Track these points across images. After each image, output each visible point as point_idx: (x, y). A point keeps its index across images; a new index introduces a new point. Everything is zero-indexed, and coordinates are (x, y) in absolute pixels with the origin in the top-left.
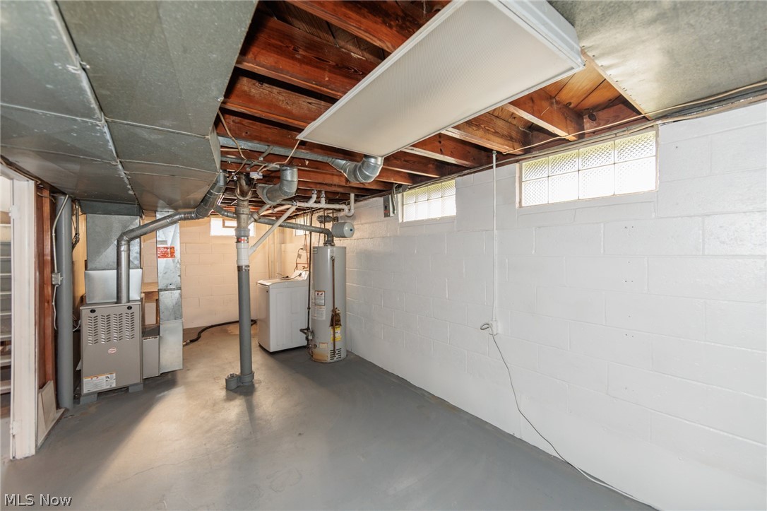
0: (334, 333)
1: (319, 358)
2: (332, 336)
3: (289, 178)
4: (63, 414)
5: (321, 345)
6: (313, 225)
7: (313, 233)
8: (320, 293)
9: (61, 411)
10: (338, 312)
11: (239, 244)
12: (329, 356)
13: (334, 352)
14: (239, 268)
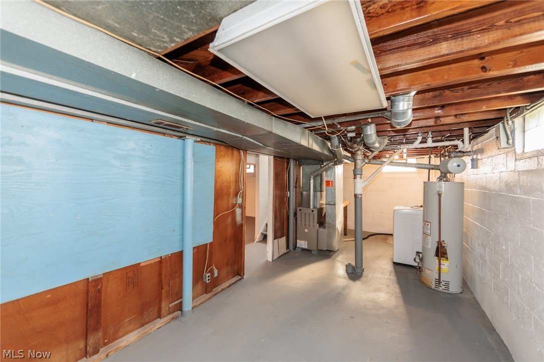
0: (440, 264)
1: (424, 281)
2: (437, 266)
3: (369, 133)
4: (288, 252)
5: (426, 270)
6: (431, 164)
7: (431, 170)
8: (427, 224)
9: (288, 250)
10: (443, 245)
11: (356, 180)
12: (434, 283)
13: (439, 281)
14: (356, 196)
